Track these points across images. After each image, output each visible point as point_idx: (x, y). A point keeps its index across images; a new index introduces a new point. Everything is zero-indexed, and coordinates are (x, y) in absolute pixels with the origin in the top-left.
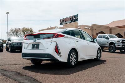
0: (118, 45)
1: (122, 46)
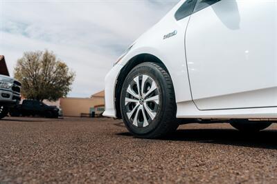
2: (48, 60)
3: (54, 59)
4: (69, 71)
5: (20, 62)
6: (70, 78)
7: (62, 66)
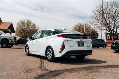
0: (11, 41)
1: (14, 42)
2: (29, 23)
3: (31, 22)
4: (37, 27)
5: (18, 24)
6: (37, 29)
7: (34, 25)
